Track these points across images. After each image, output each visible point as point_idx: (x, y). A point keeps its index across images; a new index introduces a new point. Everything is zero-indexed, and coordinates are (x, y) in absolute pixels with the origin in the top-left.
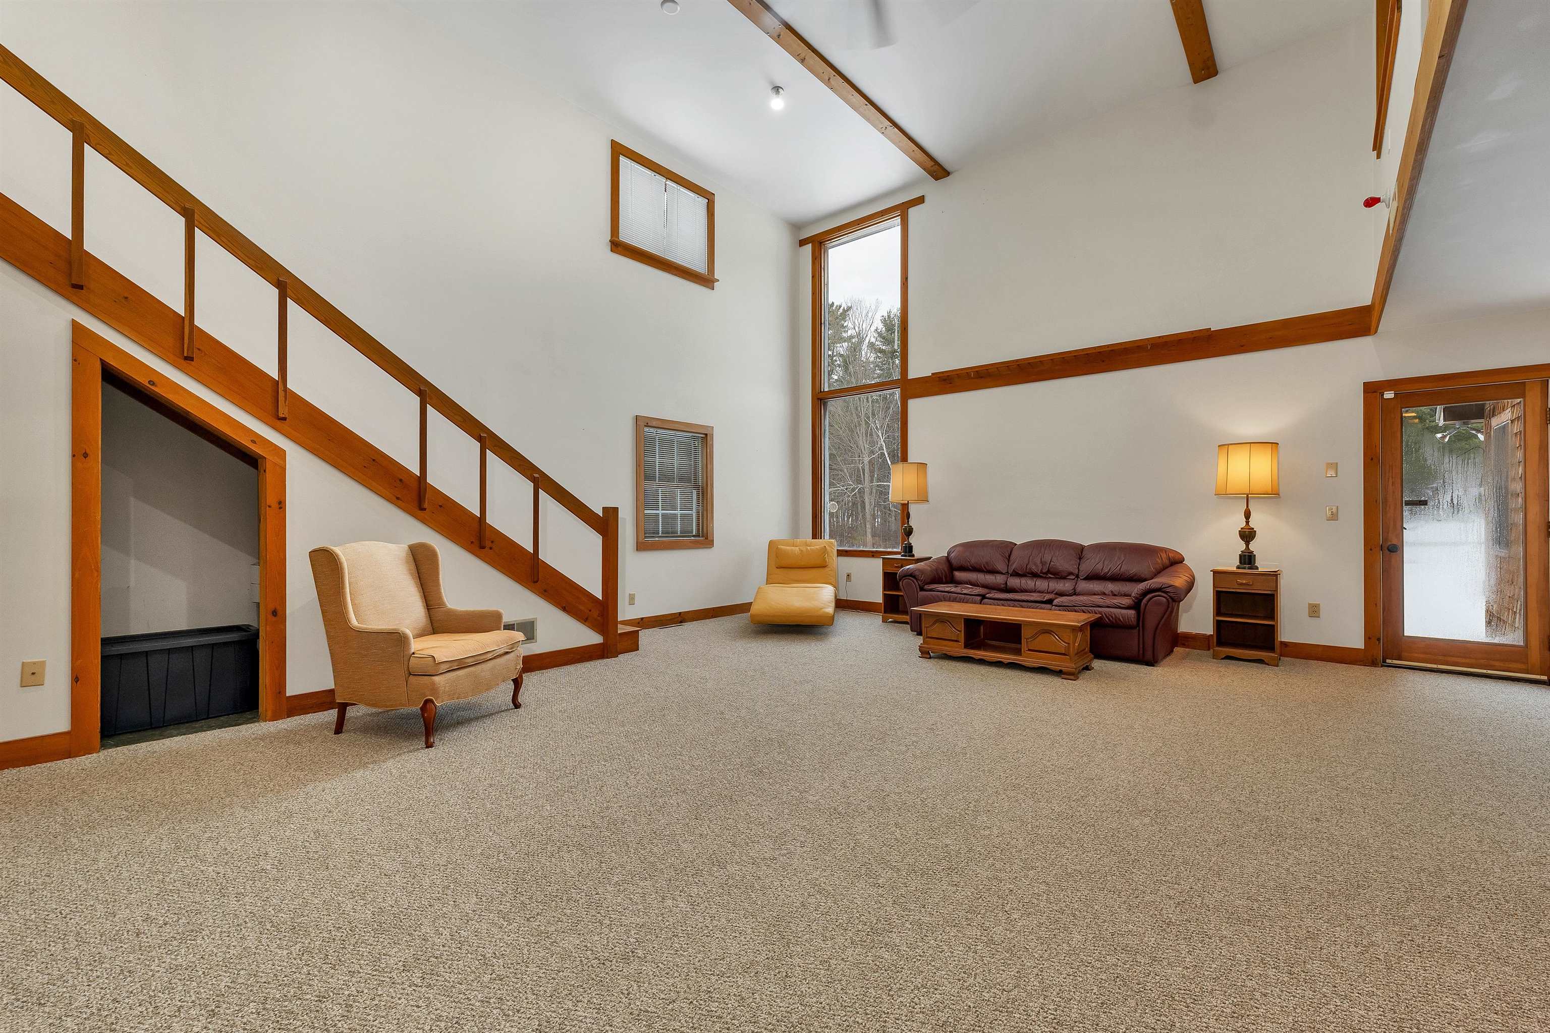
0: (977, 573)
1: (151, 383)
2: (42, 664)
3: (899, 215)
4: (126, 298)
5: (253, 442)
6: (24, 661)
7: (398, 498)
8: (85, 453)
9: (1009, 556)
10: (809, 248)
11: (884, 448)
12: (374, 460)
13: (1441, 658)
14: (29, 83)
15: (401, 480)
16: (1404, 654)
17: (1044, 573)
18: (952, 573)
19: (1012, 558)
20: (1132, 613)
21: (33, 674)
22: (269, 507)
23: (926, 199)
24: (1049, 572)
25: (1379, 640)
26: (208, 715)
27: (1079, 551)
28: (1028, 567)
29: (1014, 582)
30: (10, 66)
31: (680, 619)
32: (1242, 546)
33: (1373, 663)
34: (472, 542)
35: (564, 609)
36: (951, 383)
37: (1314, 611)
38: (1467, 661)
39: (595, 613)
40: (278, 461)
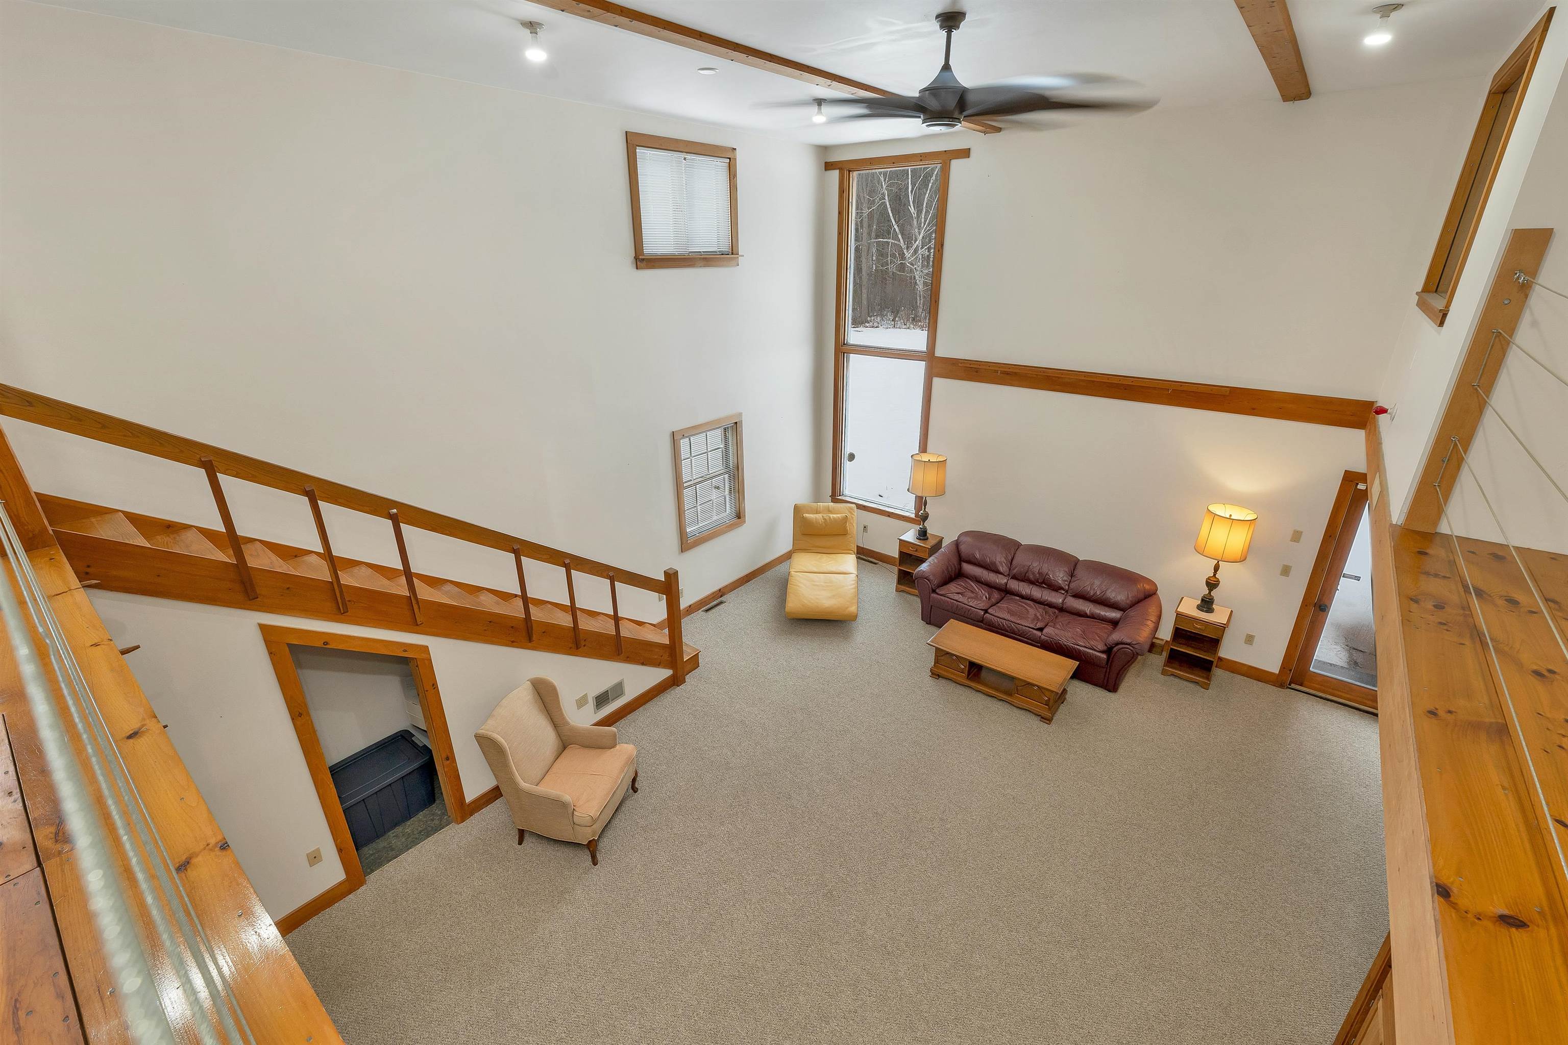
0: (982, 569)
1: (326, 643)
2: (318, 850)
3: (941, 163)
4: (288, 588)
5: (405, 651)
6: (308, 852)
7: (513, 642)
8: (299, 713)
9: (1012, 561)
10: (836, 173)
11: (886, 198)
12: (490, 622)
13: (1331, 690)
14: (158, 444)
15: (512, 627)
16: (1306, 683)
17: (1039, 583)
18: (960, 565)
19: (1014, 562)
20: (1104, 656)
21: (315, 857)
22: (427, 691)
23: (972, 153)
24: (1043, 582)
25: (1291, 670)
26: (410, 816)
27: (1073, 564)
28: (1027, 574)
29: (1014, 585)
30: (138, 437)
31: (720, 594)
32: (1206, 591)
33: (1282, 686)
34: (571, 648)
35: (643, 664)
36: (977, 372)
37: (1250, 639)
38: (1348, 696)
39: (666, 657)
40: (424, 656)
